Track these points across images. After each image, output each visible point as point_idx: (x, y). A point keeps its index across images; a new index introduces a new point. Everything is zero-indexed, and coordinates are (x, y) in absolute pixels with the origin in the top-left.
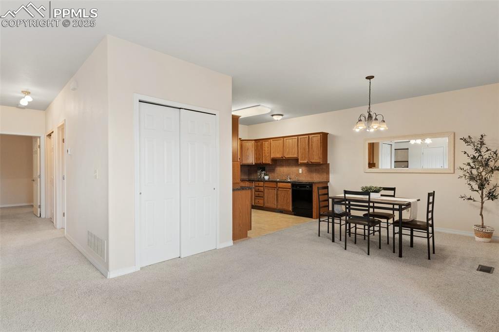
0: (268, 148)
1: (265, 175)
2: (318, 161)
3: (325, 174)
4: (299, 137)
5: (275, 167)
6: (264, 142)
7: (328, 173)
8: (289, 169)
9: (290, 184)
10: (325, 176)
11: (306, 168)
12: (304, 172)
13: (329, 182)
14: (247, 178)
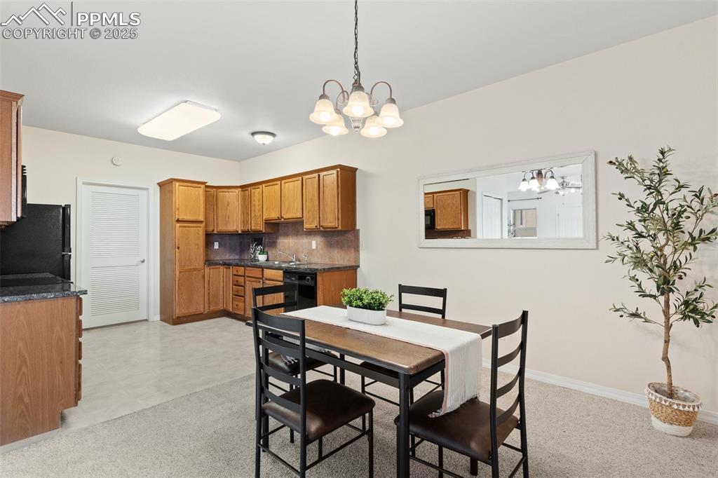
0: (259, 201)
1: (262, 252)
2: (333, 225)
3: (353, 251)
4: (305, 177)
5: (277, 238)
6: (253, 191)
7: (356, 248)
8: (296, 241)
9: (281, 272)
10: (352, 253)
11: (323, 239)
12: (320, 247)
13: (358, 266)
14: (237, 257)
